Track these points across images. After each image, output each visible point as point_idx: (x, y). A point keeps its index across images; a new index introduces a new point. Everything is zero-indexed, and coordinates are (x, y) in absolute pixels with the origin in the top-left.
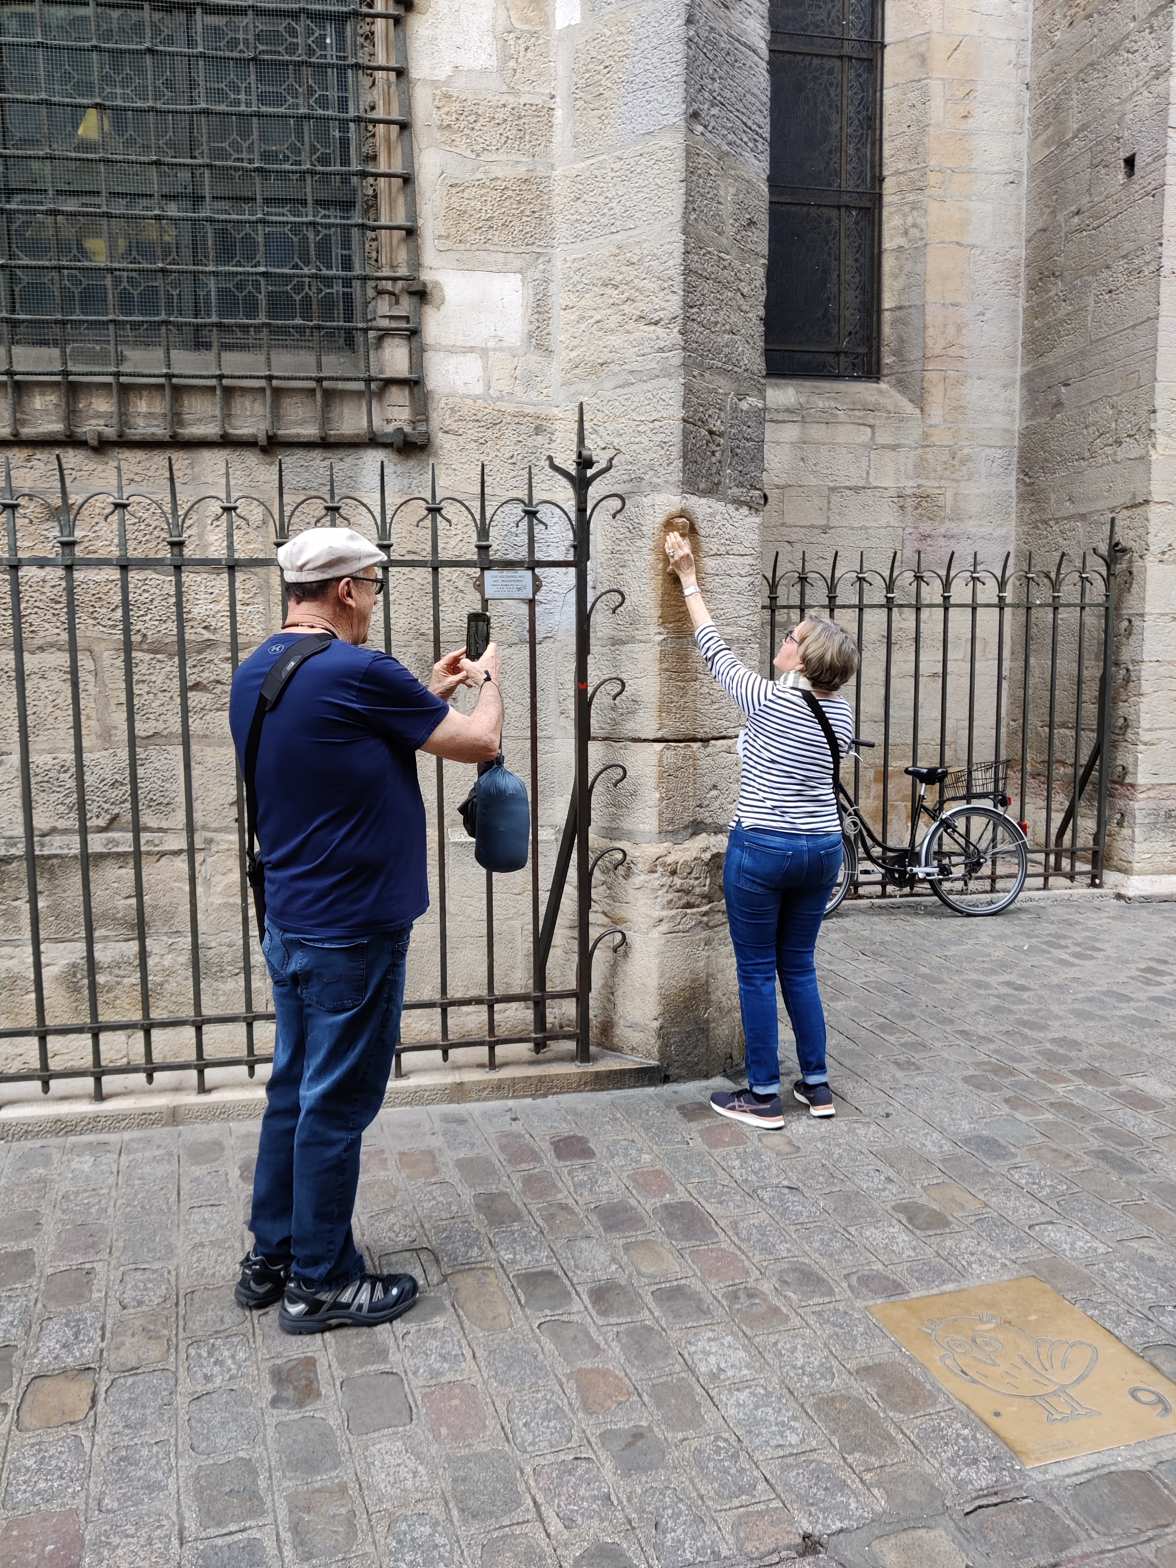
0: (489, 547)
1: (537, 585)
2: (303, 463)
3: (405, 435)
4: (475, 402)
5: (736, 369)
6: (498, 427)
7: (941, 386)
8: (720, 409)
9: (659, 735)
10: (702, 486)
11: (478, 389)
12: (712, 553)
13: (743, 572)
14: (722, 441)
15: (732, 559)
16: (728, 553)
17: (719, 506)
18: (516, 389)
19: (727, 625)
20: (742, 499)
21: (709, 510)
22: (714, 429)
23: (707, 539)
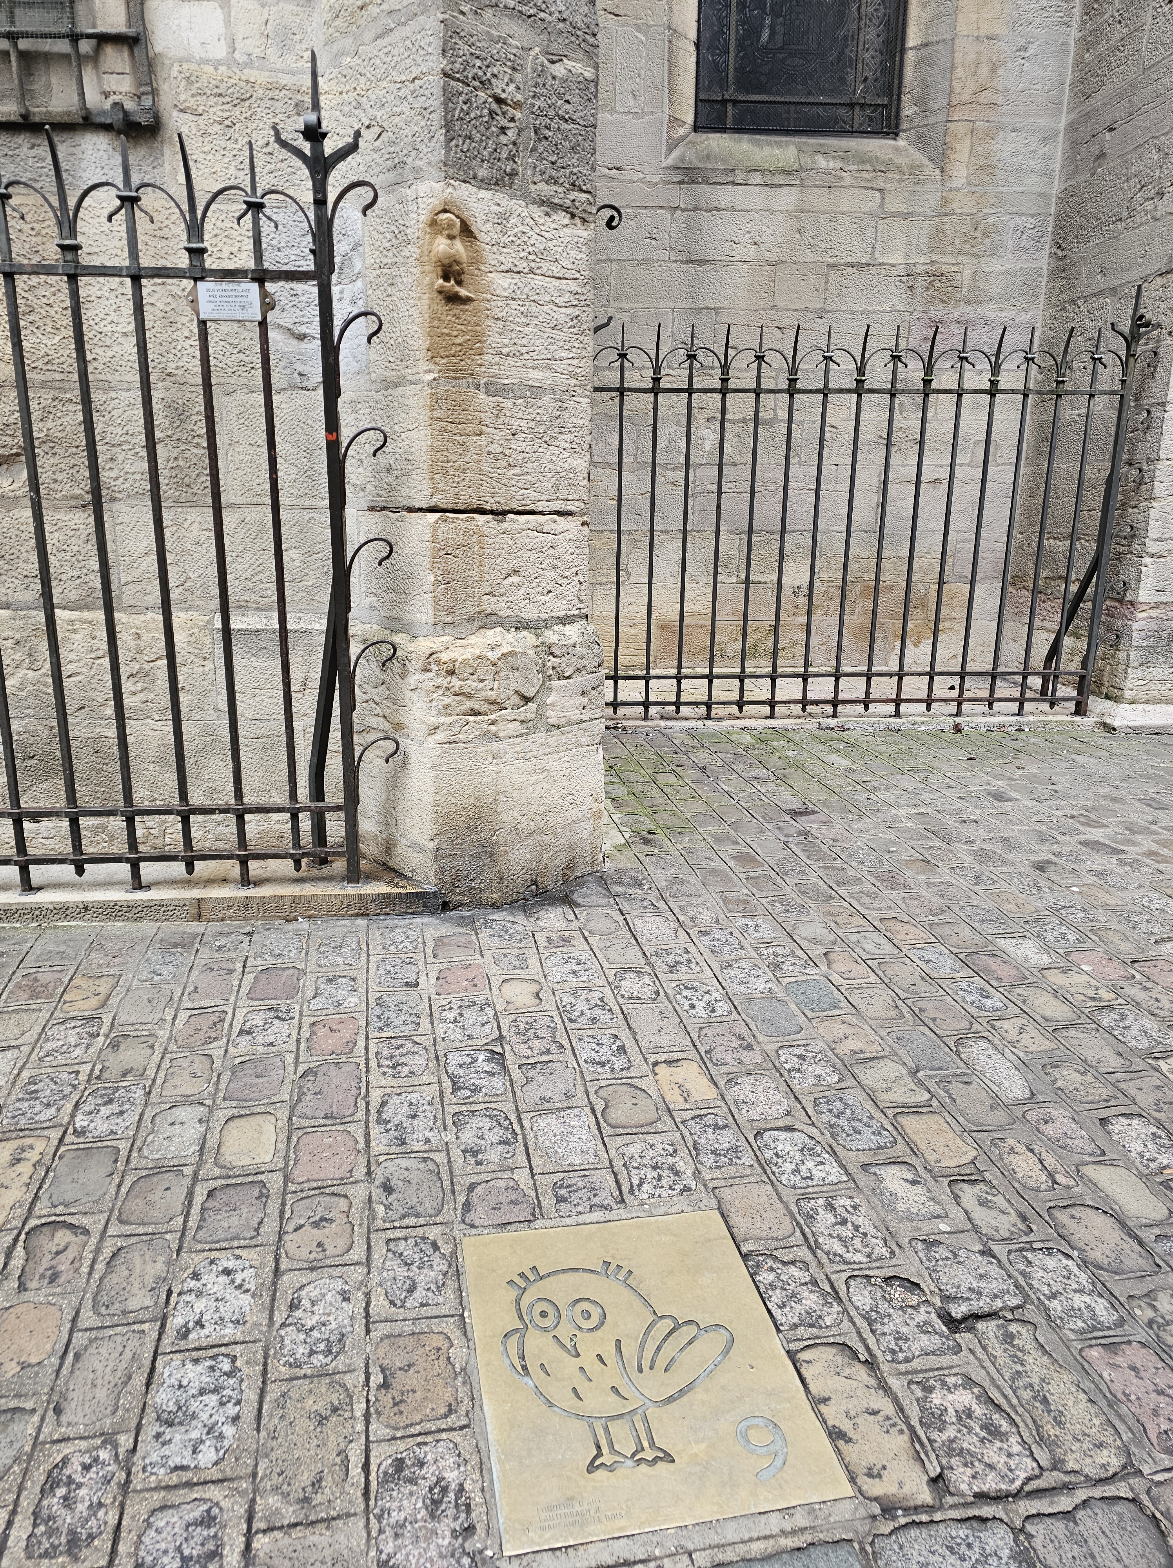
0: (203, 251)
1: (268, 305)
2: (6, 151)
3: (126, 113)
4: (216, 69)
5: (542, 15)
6: (247, 103)
7: (967, 142)
8: (514, 69)
9: (432, 502)
10: (482, 173)
11: (220, 51)
12: (503, 268)
13: (560, 301)
14: (518, 115)
15: (539, 281)
16: (531, 271)
17: (517, 206)
18: (268, 52)
19: (534, 368)
20: (556, 201)
21: (497, 209)
22: (503, 96)
23: (495, 249)
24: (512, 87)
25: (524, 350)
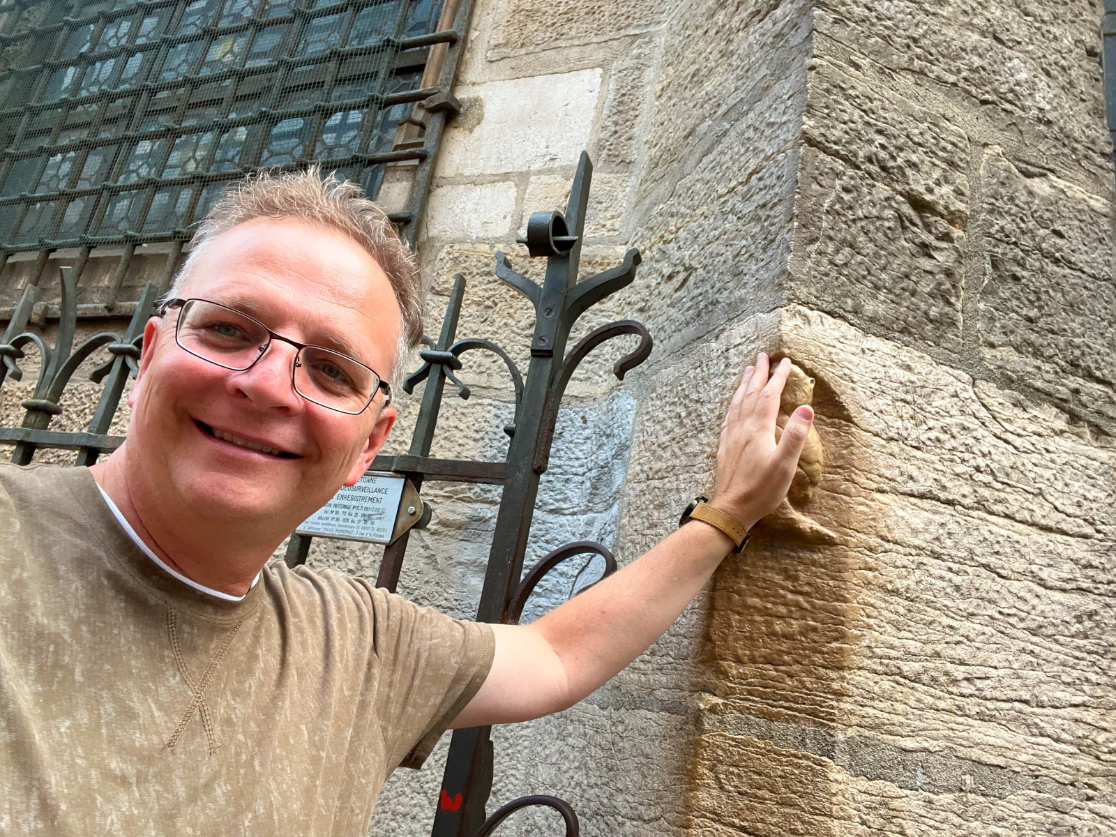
4: (492, 247)
10: (874, 308)
11: (500, 228)
12: (912, 487)
13: (1049, 575)
14: (957, 233)
15: (1000, 527)
16: (981, 505)
17: (951, 379)
20: (1039, 384)
21: (904, 375)
22: (928, 197)
23: (894, 447)
24: (946, 189)
25: (959, 672)
